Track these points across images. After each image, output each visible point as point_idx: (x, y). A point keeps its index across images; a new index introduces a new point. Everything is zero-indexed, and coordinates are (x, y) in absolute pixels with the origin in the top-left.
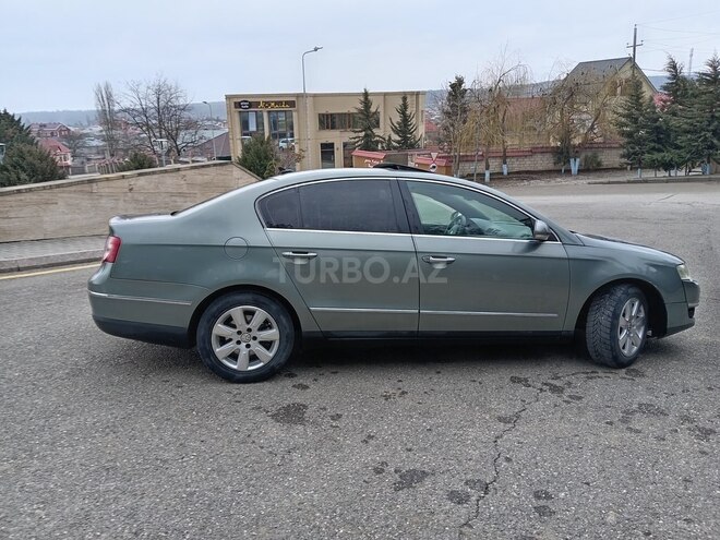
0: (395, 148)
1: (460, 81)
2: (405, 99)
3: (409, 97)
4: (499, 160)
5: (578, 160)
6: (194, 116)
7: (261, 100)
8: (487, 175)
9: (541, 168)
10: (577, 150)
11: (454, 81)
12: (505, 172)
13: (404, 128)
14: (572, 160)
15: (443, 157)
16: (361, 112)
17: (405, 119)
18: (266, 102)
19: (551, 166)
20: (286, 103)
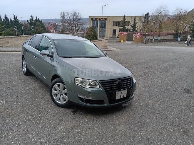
0: (131, 31)
1: (148, 14)
2: (135, 18)
3: (136, 17)
4: (158, 36)
5: (180, 37)
6: (82, 21)
7: (98, 18)
8: (153, 40)
9: (170, 39)
10: (180, 34)
11: (146, 14)
12: (159, 39)
13: (134, 26)
14: (178, 37)
15: (141, 34)
16: (123, 21)
17: (135, 24)
18: (99, 18)
19: (173, 38)
20: (104, 18)
